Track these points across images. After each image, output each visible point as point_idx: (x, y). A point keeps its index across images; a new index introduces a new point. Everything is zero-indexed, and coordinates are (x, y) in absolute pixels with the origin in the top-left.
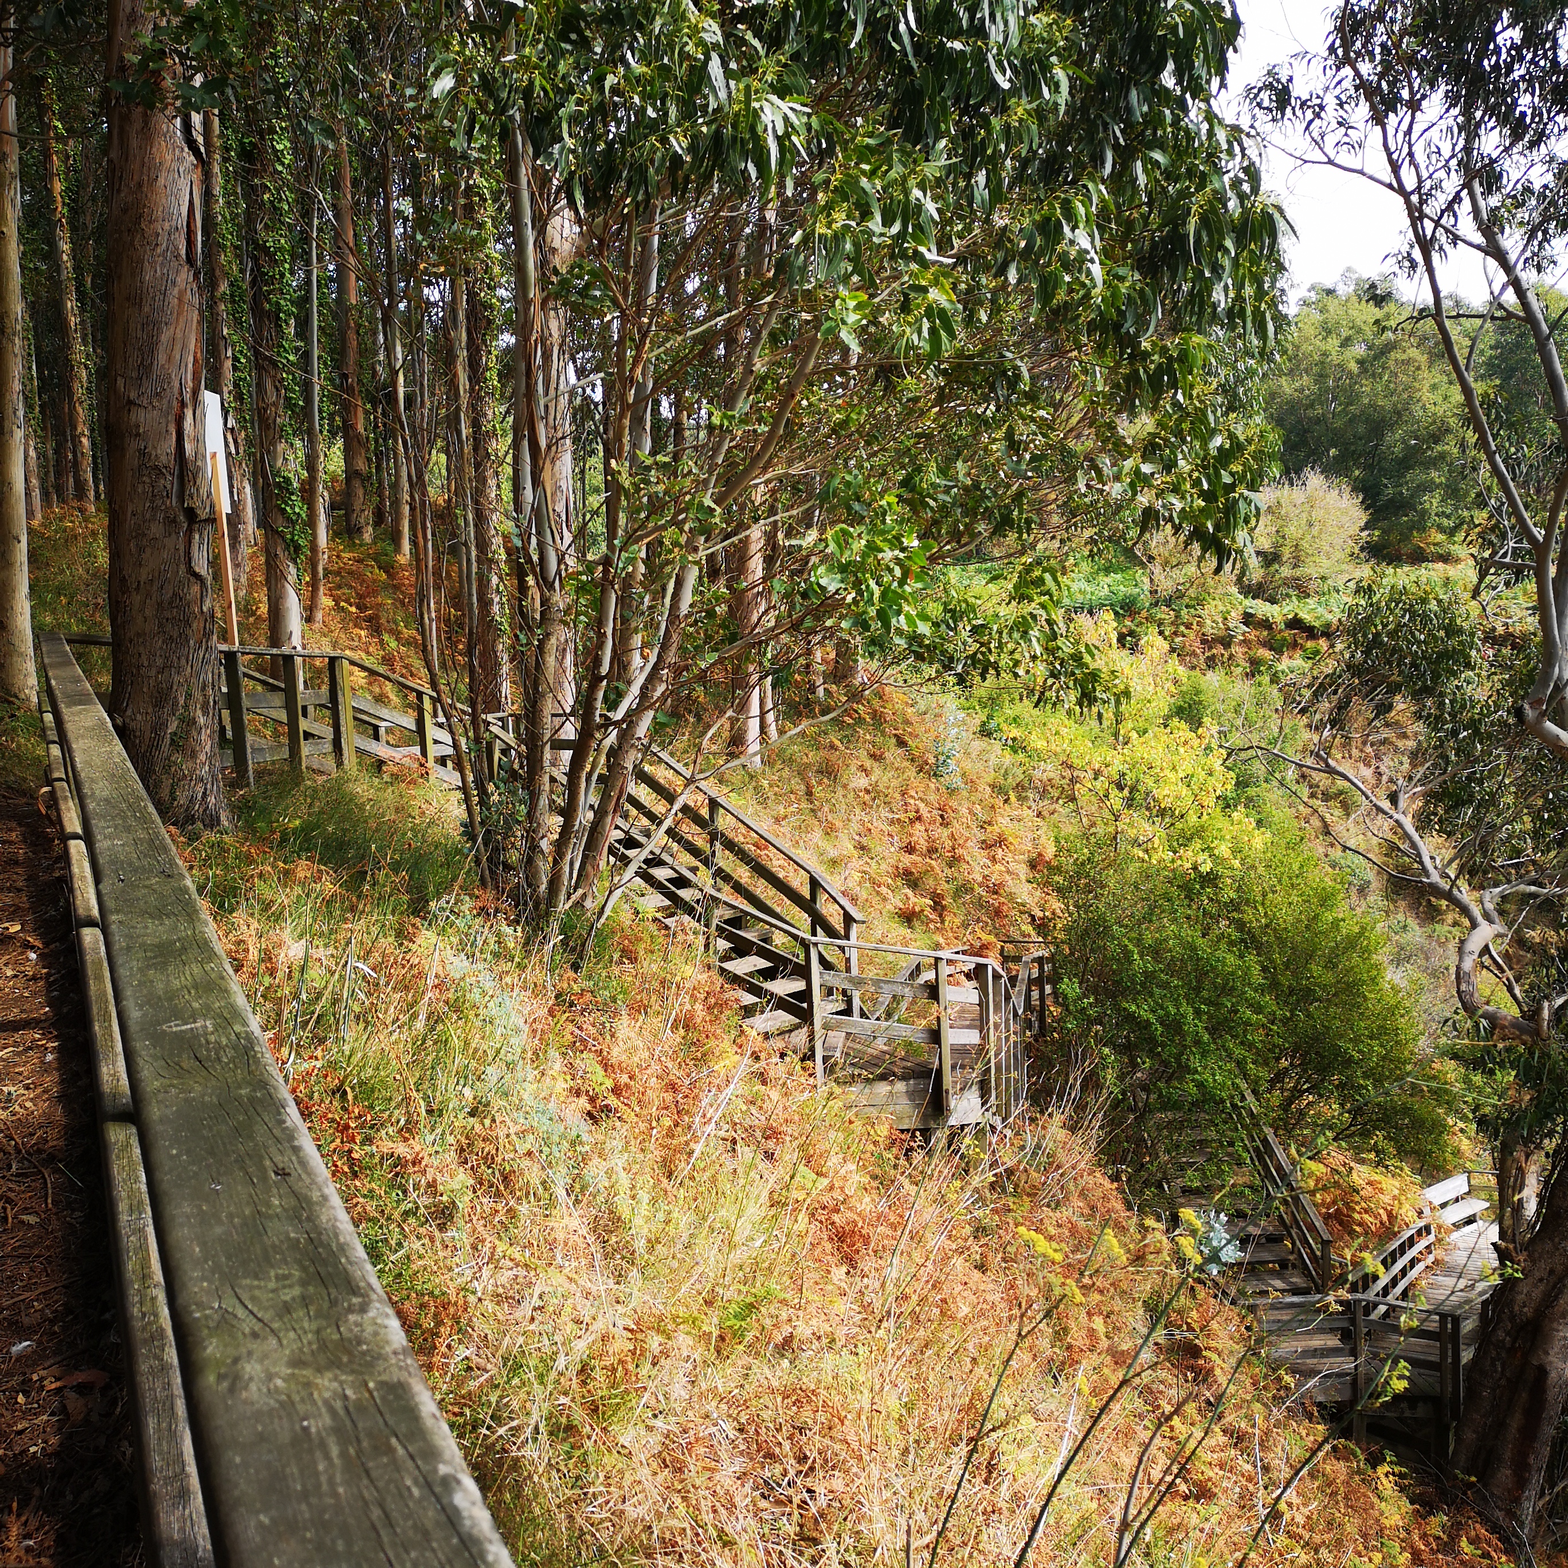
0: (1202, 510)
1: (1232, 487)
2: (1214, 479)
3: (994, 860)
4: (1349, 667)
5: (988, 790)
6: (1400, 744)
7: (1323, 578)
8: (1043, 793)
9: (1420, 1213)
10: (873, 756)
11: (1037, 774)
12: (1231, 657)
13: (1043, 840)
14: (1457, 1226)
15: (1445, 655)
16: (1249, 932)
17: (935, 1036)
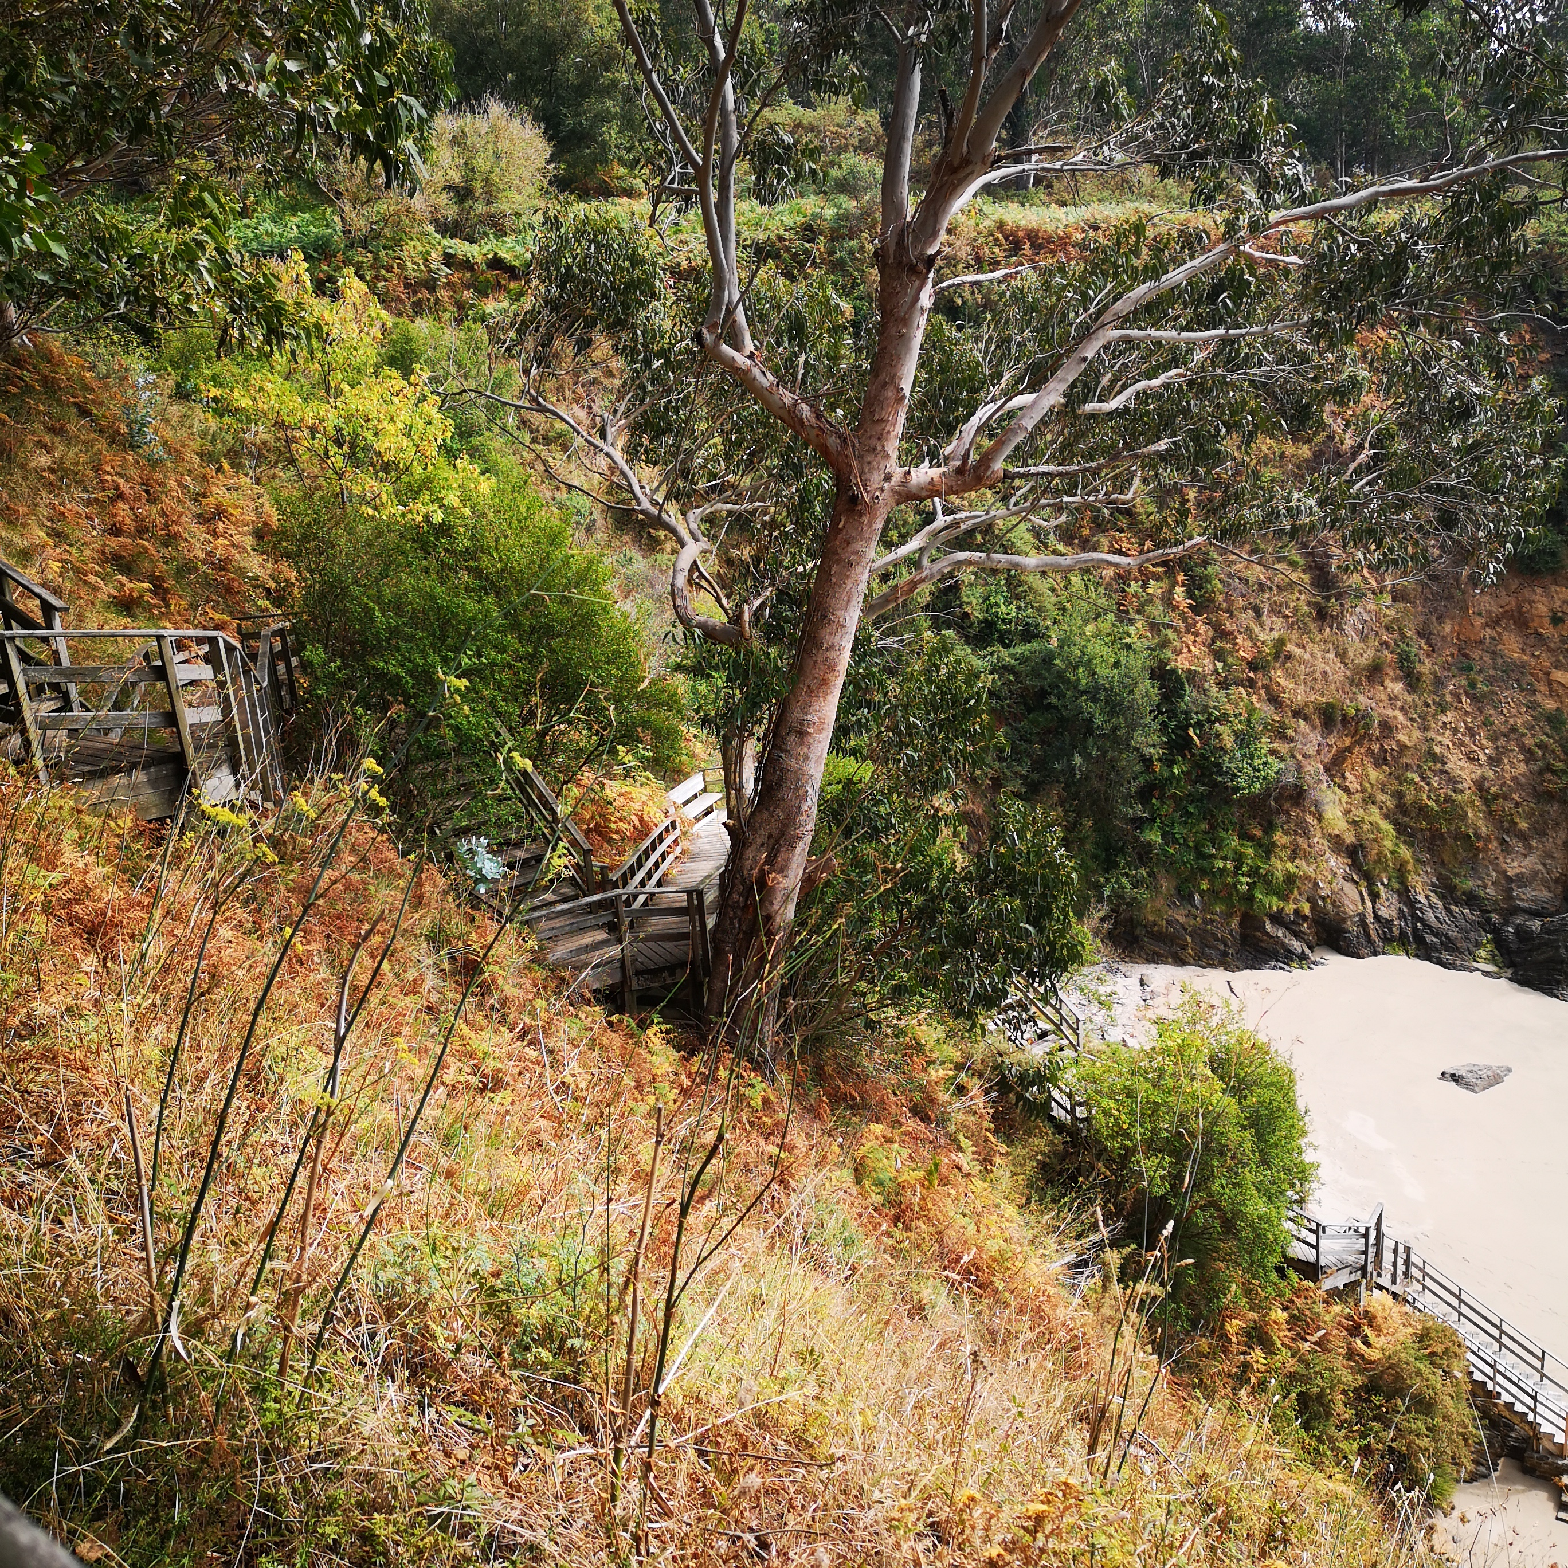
0: (359, 115)
1: (390, 91)
2: (368, 81)
3: (215, 534)
4: (546, 302)
5: (196, 459)
6: (607, 382)
7: (518, 215)
8: (259, 458)
9: (666, 813)
10: (52, 430)
11: (249, 437)
12: (437, 302)
13: (267, 507)
14: (698, 819)
15: (632, 285)
16: (487, 579)
17: (171, 719)
